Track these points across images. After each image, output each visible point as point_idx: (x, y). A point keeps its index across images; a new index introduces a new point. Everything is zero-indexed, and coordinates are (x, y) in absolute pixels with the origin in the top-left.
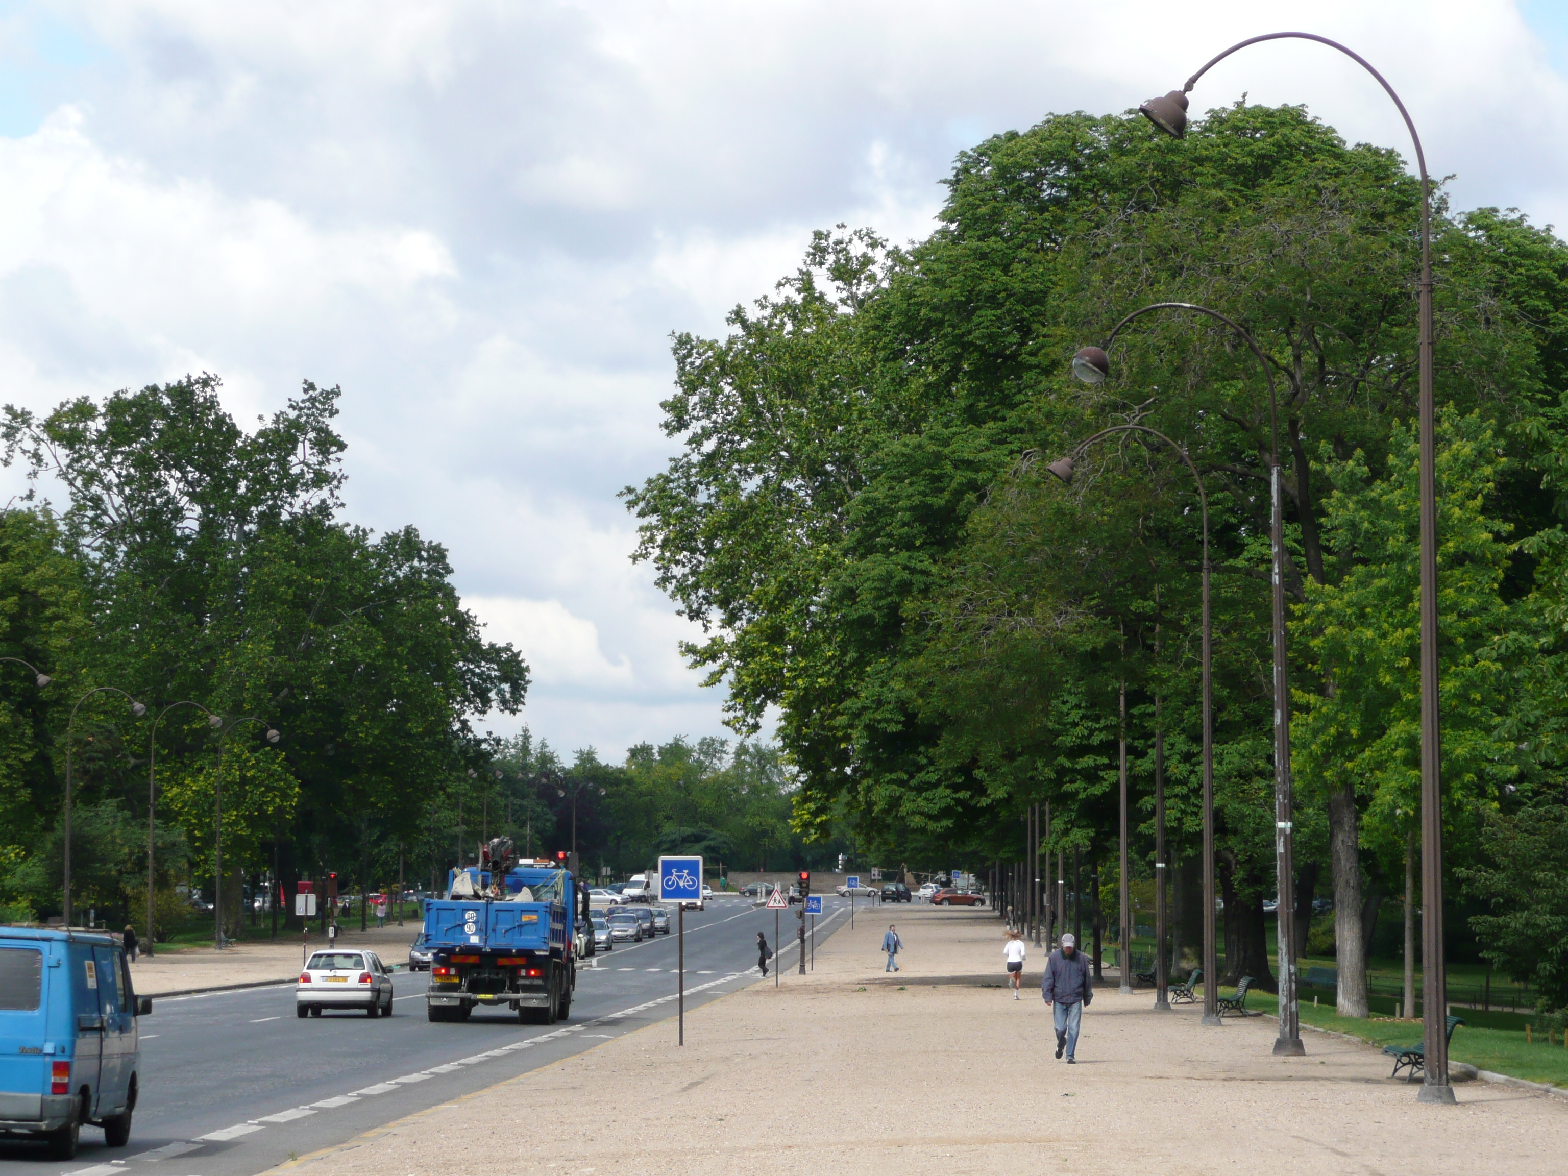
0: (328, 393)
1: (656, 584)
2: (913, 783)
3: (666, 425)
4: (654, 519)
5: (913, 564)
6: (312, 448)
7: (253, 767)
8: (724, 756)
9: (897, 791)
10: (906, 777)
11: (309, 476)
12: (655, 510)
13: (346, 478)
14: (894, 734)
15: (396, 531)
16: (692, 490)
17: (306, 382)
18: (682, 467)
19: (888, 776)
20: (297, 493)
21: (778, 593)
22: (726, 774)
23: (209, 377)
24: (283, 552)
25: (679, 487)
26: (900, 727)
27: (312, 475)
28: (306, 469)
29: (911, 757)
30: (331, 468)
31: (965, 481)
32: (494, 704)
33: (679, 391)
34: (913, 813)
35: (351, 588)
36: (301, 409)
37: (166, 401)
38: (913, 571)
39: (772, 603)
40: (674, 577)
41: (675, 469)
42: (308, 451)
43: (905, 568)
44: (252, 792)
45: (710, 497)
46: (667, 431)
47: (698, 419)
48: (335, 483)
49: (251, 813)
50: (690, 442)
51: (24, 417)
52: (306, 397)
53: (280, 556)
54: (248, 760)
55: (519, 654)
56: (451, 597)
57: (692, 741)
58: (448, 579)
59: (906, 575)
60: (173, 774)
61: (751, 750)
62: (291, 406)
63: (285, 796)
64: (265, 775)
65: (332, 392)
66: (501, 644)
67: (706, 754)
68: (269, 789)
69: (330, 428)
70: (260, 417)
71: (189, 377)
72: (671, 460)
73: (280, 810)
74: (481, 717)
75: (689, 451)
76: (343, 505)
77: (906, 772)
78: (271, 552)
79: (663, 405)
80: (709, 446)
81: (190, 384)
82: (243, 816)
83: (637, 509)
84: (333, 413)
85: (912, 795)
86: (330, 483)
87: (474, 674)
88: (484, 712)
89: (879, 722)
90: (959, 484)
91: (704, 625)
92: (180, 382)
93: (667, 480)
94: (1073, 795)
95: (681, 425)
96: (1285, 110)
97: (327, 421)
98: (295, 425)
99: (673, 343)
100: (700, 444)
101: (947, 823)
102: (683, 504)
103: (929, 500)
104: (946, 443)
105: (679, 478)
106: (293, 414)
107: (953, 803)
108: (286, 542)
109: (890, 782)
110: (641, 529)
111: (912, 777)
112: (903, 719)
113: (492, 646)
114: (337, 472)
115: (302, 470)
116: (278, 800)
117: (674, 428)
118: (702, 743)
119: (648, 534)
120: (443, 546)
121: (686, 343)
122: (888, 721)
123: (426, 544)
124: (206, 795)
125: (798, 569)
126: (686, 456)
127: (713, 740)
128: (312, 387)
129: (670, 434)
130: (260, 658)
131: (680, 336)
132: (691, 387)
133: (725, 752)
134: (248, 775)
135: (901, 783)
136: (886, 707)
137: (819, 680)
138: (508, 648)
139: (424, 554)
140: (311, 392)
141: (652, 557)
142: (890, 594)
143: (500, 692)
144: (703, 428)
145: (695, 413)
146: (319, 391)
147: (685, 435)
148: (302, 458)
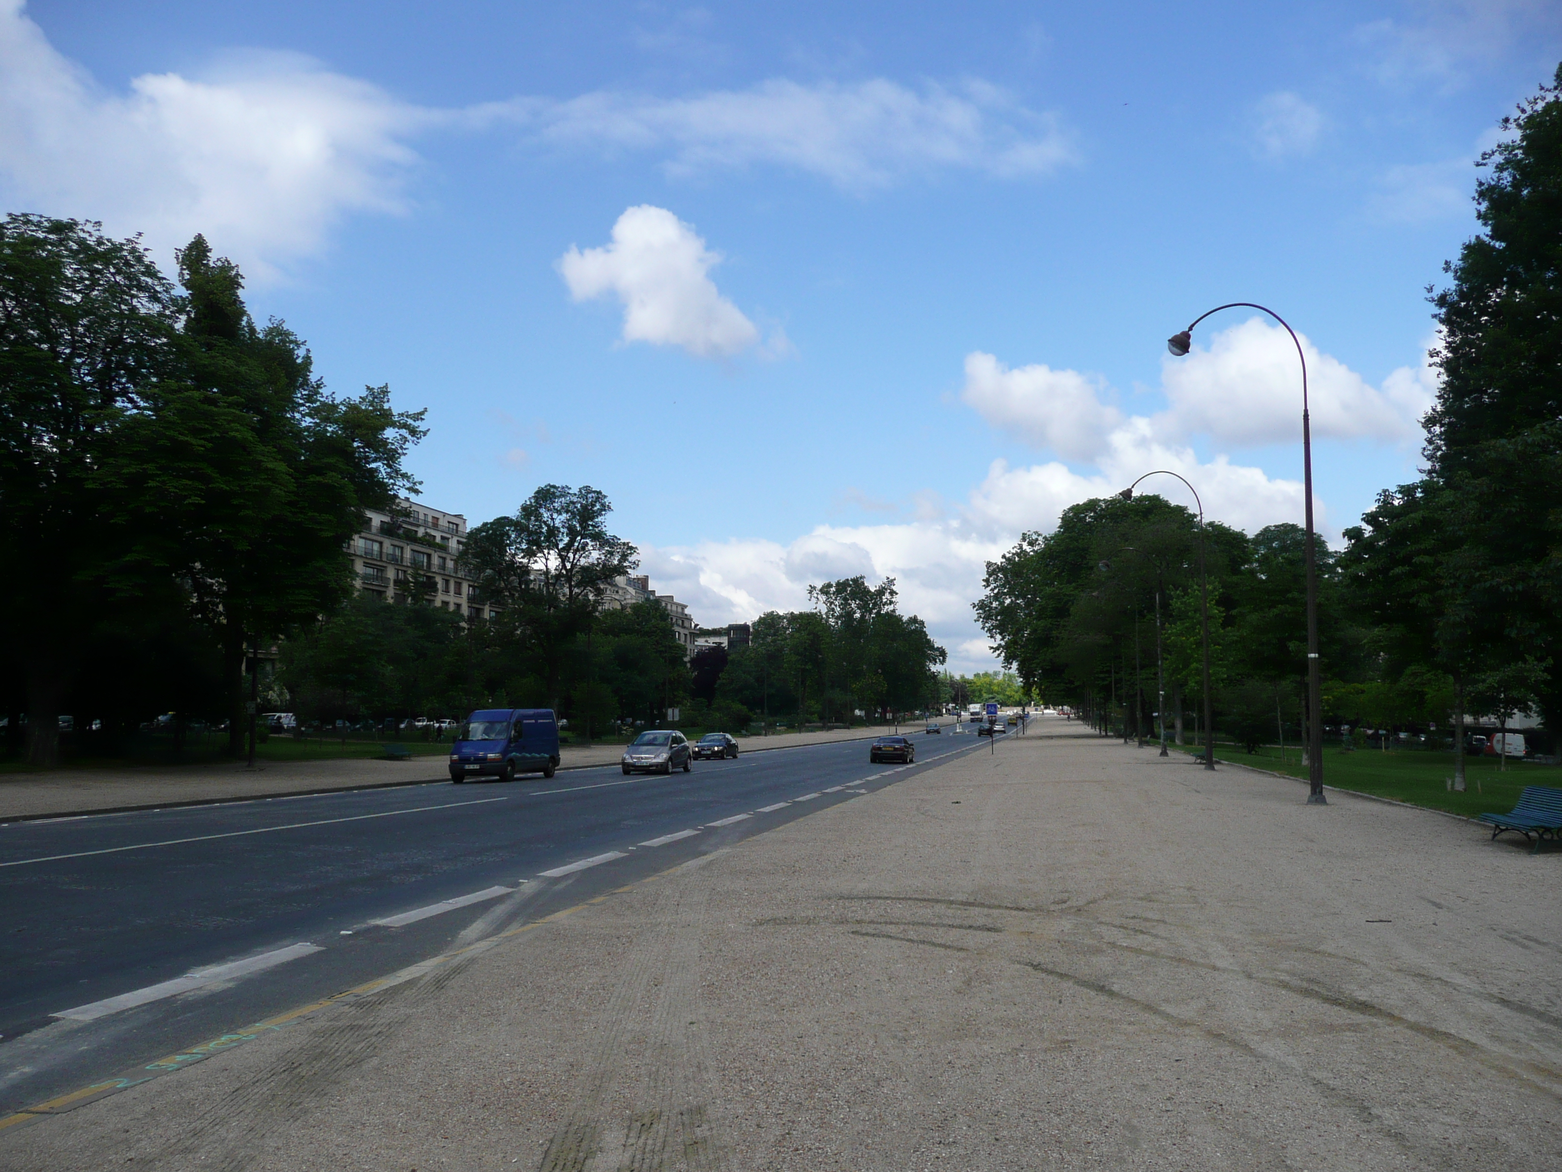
1: (981, 628)
3: (984, 586)
6: (889, 594)
7: (875, 679)
12: (981, 609)
13: (898, 602)
15: (911, 617)
16: (991, 603)
17: (887, 577)
20: (885, 606)
21: (1016, 631)
23: (862, 576)
24: (884, 623)
25: (987, 602)
27: (889, 601)
31: (1067, 599)
32: (938, 663)
33: (988, 577)
35: (902, 632)
37: (851, 582)
38: (1053, 624)
39: (1014, 634)
40: (987, 626)
41: (986, 598)
44: (874, 686)
45: (996, 605)
47: (993, 584)
48: (895, 603)
49: (875, 691)
51: (814, 588)
52: (887, 581)
55: (945, 649)
56: (926, 634)
58: (925, 629)
62: (883, 583)
64: (878, 682)
65: (894, 579)
66: (940, 647)
67: (995, 676)
68: (879, 685)
69: (893, 589)
72: (985, 595)
76: (898, 609)
78: (880, 623)
79: (983, 581)
80: (996, 591)
81: (857, 578)
83: (976, 608)
84: (894, 585)
87: (932, 655)
88: (936, 665)
91: (995, 640)
92: (854, 577)
93: (984, 601)
95: (988, 586)
98: (884, 588)
99: (986, 564)
100: (993, 591)
102: (989, 607)
103: (1058, 605)
104: (1061, 589)
108: (884, 620)
112: (1051, 665)
113: (937, 647)
114: (896, 600)
116: (881, 688)
119: (979, 615)
120: (923, 621)
121: (989, 563)
122: (1047, 666)
123: (919, 620)
124: (863, 687)
125: (1021, 624)
126: (989, 594)
130: (876, 650)
134: (873, 681)
136: (1046, 661)
137: (1029, 654)
139: (919, 623)
141: (981, 621)
142: (1047, 631)
146: (890, 579)
147: (989, 588)
148: (886, 597)
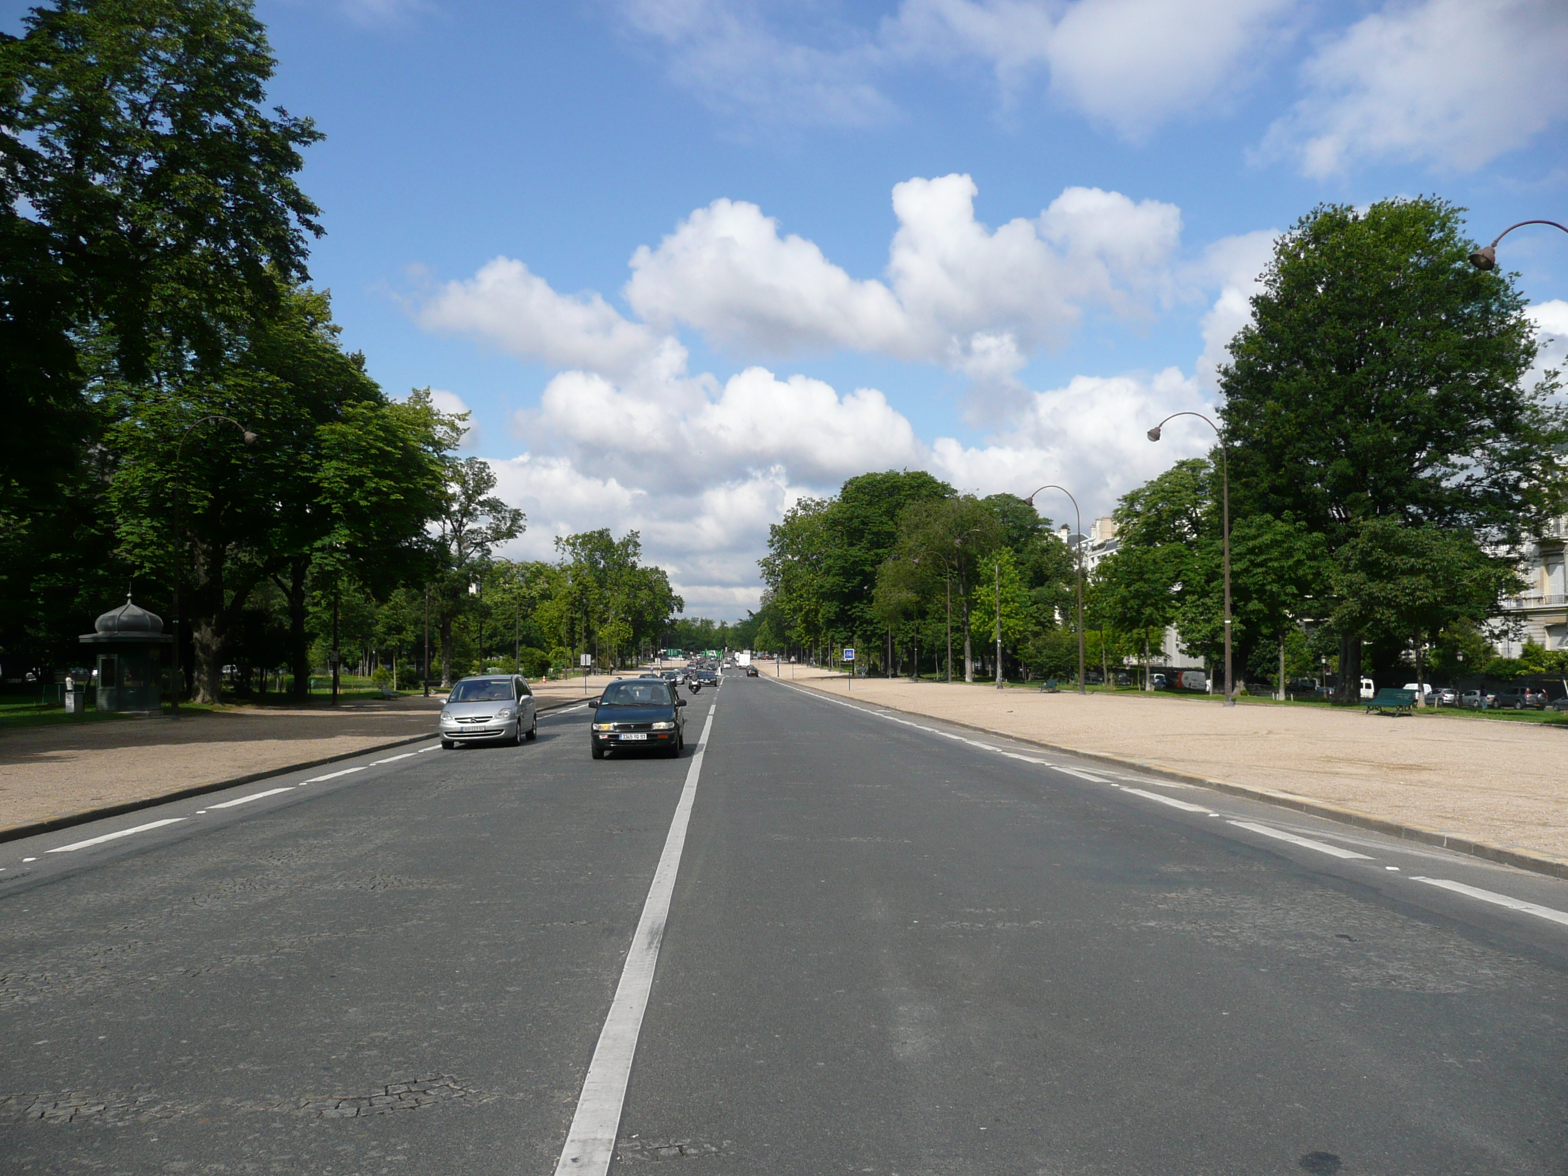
4: (765, 568)
5: (839, 579)
6: (632, 546)
10: (835, 630)
11: (632, 554)
13: (641, 554)
14: (833, 619)
15: (653, 568)
16: (774, 561)
17: (631, 530)
20: (629, 558)
23: (607, 529)
30: (637, 551)
32: (676, 611)
33: (771, 537)
35: (644, 582)
37: (597, 535)
41: (771, 556)
44: (621, 633)
45: (779, 562)
46: (769, 547)
47: (776, 544)
48: (638, 555)
49: (621, 638)
51: (561, 539)
52: (631, 534)
53: (627, 574)
54: (620, 625)
55: (681, 598)
58: (666, 580)
59: (838, 582)
65: (637, 532)
66: (677, 596)
69: (637, 541)
70: (620, 539)
71: (602, 529)
74: (674, 614)
76: (640, 561)
78: (624, 573)
79: (768, 541)
83: (761, 566)
84: (638, 537)
87: (671, 603)
90: (852, 561)
93: (769, 559)
96: (923, 472)
98: (629, 541)
99: (770, 526)
100: (777, 550)
102: (773, 564)
103: (844, 565)
104: (847, 551)
106: (628, 538)
108: (628, 570)
109: (832, 631)
110: (762, 570)
112: (835, 616)
115: (630, 552)
116: (628, 635)
118: (697, 619)
120: (665, 571)
121: (773, 526)
122: (831, 616)
125: (806, 580)
126: (774, 553)
130: (623, 599)
132: (774, 537)
134: (620, 628)
136: (831, 613)
137: (812, 607)
139: (660, 573)
141: (765, 577)
142: (834, 587)
143: (678, 607)
146: (634, 532)
147: (773, 548)
148: (631, 549)
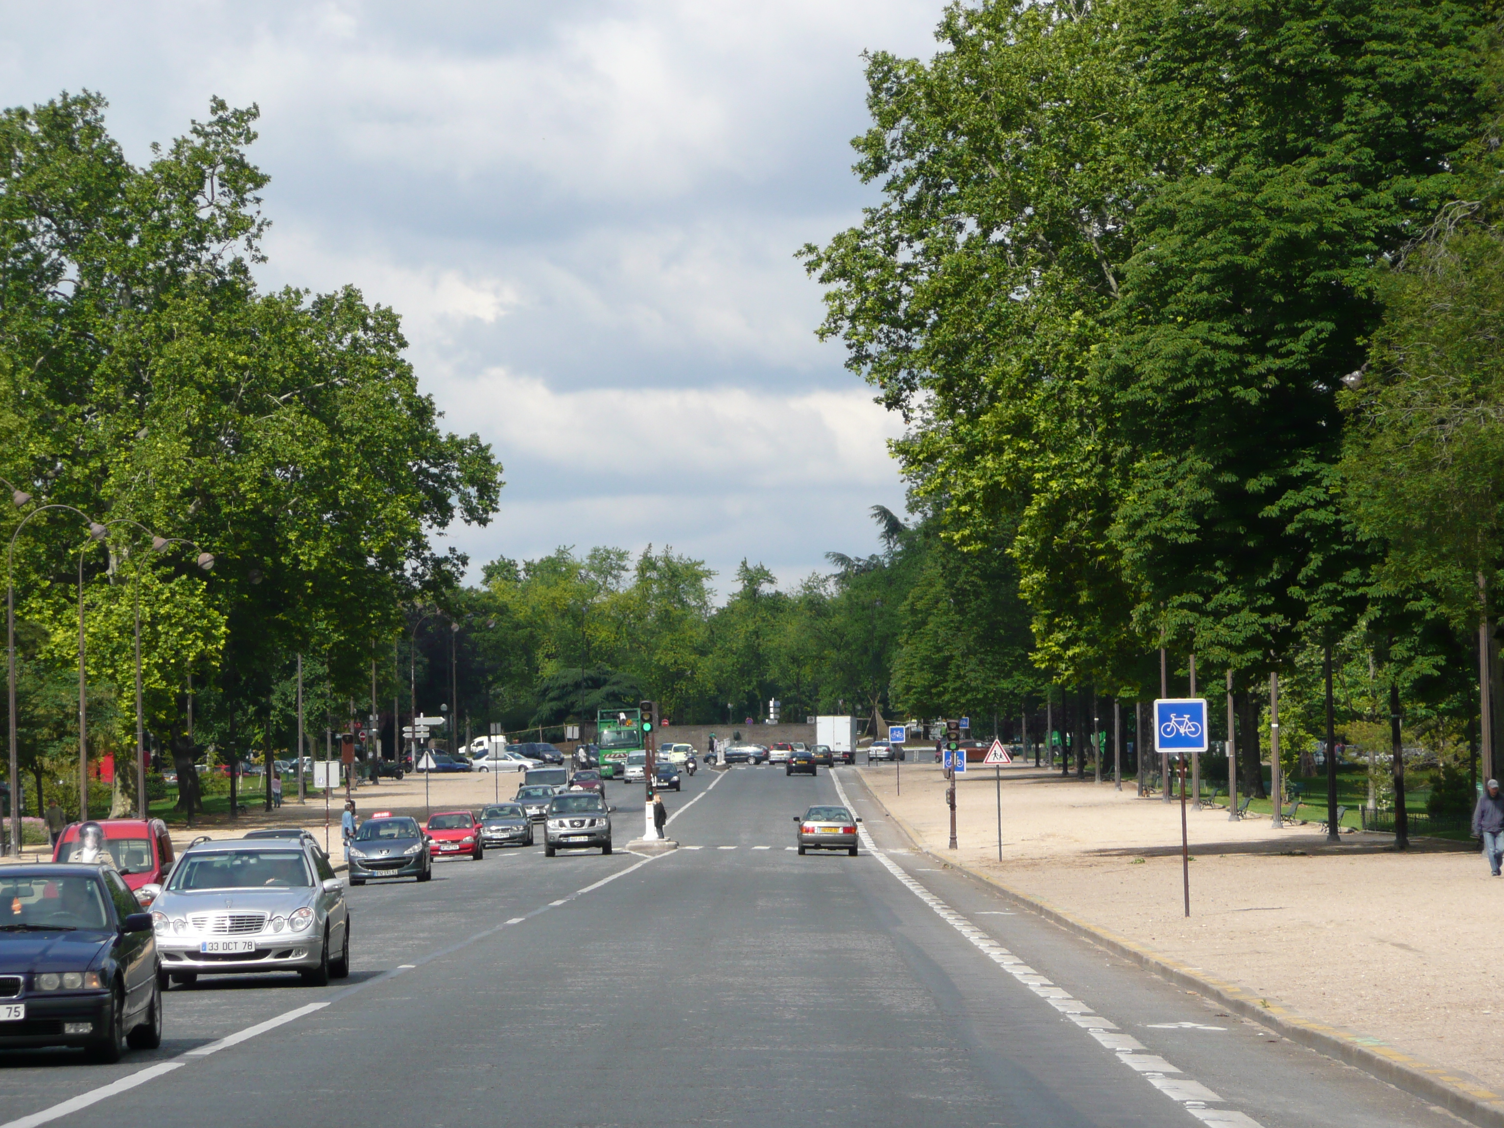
0: (242, 113)
1: (847, 365)
2: (1210, 606)
3: (861, 168)
4: (841, 285)
5: (1216, 337)
6: (222, 186)
7: (167, 601)
8: (623, 573)
9: (1192, 617)
10: (1200, 600)
11: (221, 222)
12: (843, 274)
13: (269, 224)
14: (1186, 546)
15: (331, 293)
16: (892, 248)
17: (215, 98)
18: (880, 219)
19: (1177, 600)
20: (206, 244)
21: (1024, 373)
22: (628, 596)
23: (89, 96)
24: (196, 322)
25: (877, 244)
26: (1194, 536)
27: (224, 220)
28: (217, 212)
29: (1205, 574)
30: (248, 210)
31: (1285, 235)
32: (457, 513)
33: (873, 124)
34: (1212, 644)
35: (284, 368)
36: (206, 135)
37: (34, 129)
38: (1216, 346)
39: (1015, 388)
40: (868, 356)
41: (872, 221)
42: (218, 189)
43: (1206, 342)
44: (167, 633)
45: (915, 255)
46: (862, 175)
47: (899, 160)
48: (253, 230)
49: (166, 661)
50: (889, 186)
52: (214, 118)
53: (195, 327)
54: (160, 592)
55: (488, 447)
56: (406, 376)
57: (580, 555)
58: (402, 354)
59: (1207, 352)
60: (56, 612)
61: (660, 564)
62: (195, 131)
63: (208, 637)
64: (182, 612)
65: (248, 112)
66: (463, 435)
67: (601, 572)
68: (189, 629)
69: (246, 160)
70: (155, 146)
71: (65, 95)
72: (866, 211)
73: (202, 658)
74: (441, 530)
75: (889, 200)
76: (264, 259)
77: (1201, 593)
78: (180, 322)
79: (854, 143)
80: (911, 193)
81: (66, 106)
82: (156, 665)
83: (819, 272)
84: (250, 138)
85: (1208, 621)
86: (246, 230)
87: (429, 475)
88: (443, 524)
89: (1168, 532)
90: (1277, 239)
91: (906, 416)
92: (52, 102)
93: (861, 236)
94: (1419, 615)
95: (880, 166)
97: (243, 149)
98: (201, 155)
99: (866, 65)
100: (902, 190)
101: (1255, 654)
102: (882, 265)
103: (1239, 259)
104: (1256, 188)
105: (876, 233)
106: (198, 142)
107: (1262, 630)
108: (200, 308)
109: (1182, 606)
110: (828, 297)
111: (1208, 599)
112: (1197, 527)
113: (452, 438)
114: (255, 215)
115: (213, 214)
116: (200, 643)
117: (871, 171)
118: (592, 557)
119: (837, 302)
120: (395, 311)
121: (882, 63)
122: (1179, 530)
123: (372, 310)
124: (107, 639)
125: (1046, 344)
126: (886, 205)
127: (608, 552)
128: (222, 105)
129: (866, 179)
130: (174, 460)
131: (875, 56)
132: (888, 120)
133: (624, 568)
134: (162, 611)
135: (1193, 607)
136: (1176, 513)
137: (1078, 481)
138: (475, 439)
139: (371, 322)
140: (220, 113)
141: (843, 332)
142: (1188, 376)
143: (465, 499)
144: (906, 170)
145: (895, 152)
146: (231, 109)
147: (883, 178)
148: (213, 199)
